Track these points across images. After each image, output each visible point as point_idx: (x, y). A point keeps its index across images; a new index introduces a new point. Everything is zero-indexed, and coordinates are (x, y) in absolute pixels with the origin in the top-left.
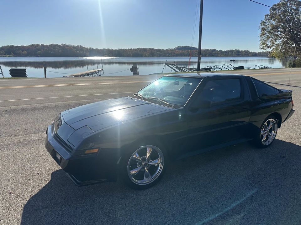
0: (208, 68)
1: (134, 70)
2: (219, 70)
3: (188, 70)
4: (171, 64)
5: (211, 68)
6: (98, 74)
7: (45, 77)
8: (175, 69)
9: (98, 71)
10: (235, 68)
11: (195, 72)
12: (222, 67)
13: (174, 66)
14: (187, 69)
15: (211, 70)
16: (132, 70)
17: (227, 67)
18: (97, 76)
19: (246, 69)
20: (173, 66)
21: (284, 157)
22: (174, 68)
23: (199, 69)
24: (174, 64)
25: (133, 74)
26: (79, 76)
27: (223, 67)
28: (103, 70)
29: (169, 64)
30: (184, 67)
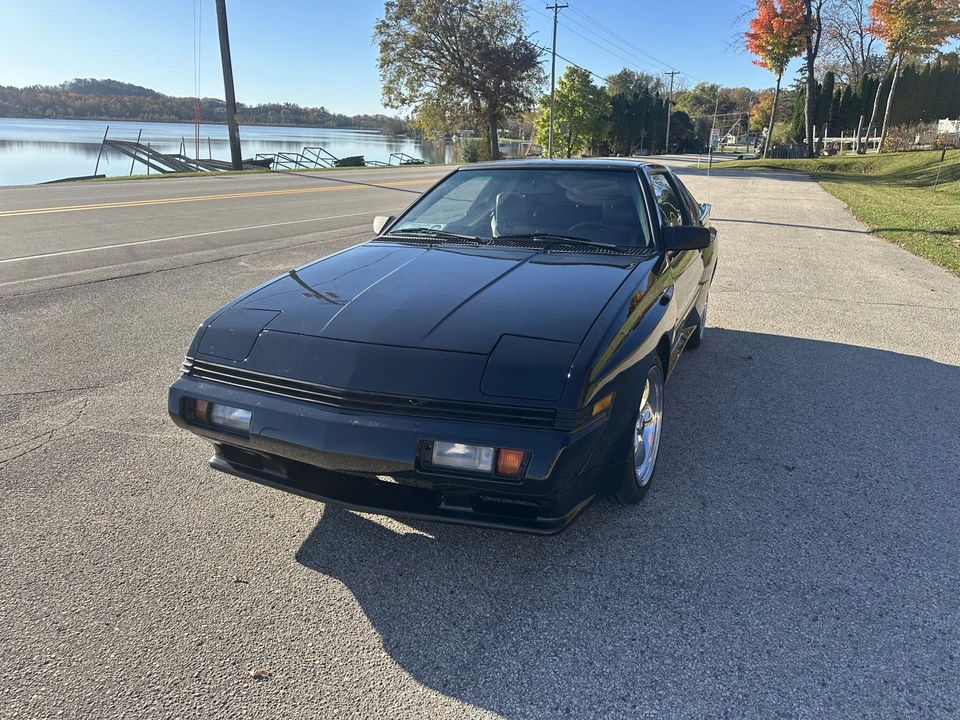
0: (259, 159)
2: (292, 166)
4: (130, 144)
5: (272, 161)
8: (146, 158)
10: (339, 161)
11: (222, 174)
12: (299, 157)
14: (188, 160)
15: (271, 166)
17: (314, 159)
19: (370, 165)
22: (138, 155)
23: (238, 164)
24: (138, 145)
27: (304, 159)
29: (123, 143)
30: (179, 156)
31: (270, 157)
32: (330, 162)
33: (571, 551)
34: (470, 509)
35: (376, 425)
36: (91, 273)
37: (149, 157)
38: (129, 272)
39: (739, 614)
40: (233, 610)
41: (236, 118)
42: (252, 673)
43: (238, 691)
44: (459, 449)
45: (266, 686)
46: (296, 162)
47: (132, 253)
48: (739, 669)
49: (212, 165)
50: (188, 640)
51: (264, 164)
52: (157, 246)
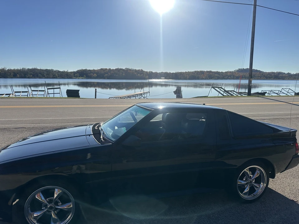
0: (262, 92)
1: (178, 93)
3: (237, 94)
4: (218, 88)
5: (266, 93)
6: (143, 96)
7: (96, 98)
9: (144, 93)
10: (296, 93)
11: (245, 96)
13: (222, 89)
15: (266, 95)
16: (175, 92)
18: (142, 97)
20: (220, 90)
23: (249, 94)
24: (221, 88)
25: (177, 96)
27: (281, 93)
28: (149, 93)
30: (233, 91)
41: (251, 79)
46: (276, 93)
49: (243, 94)
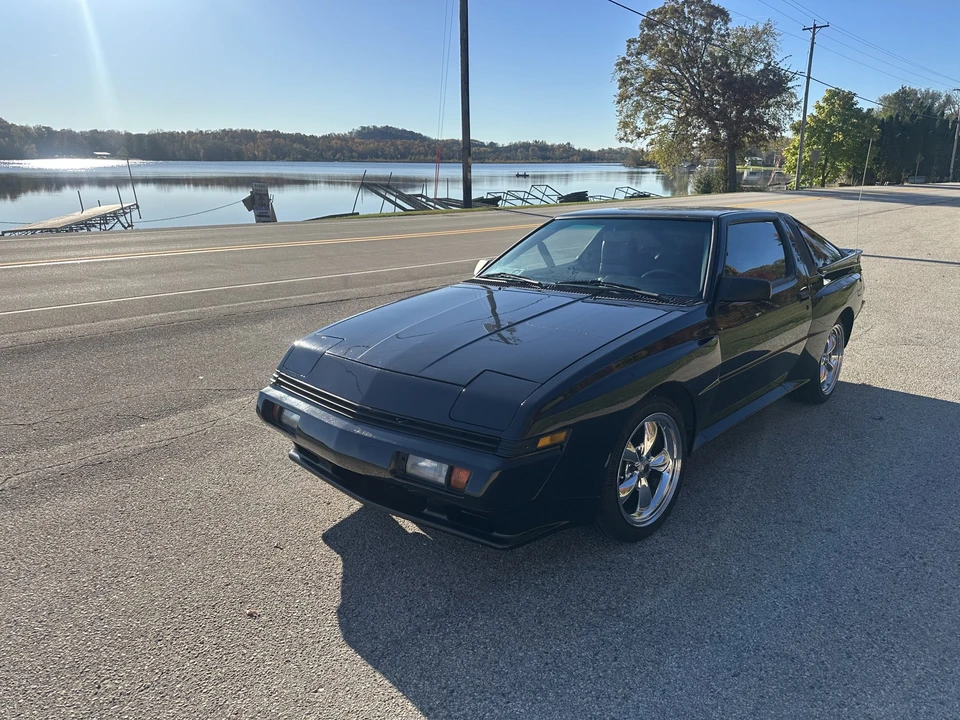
0: (490, 197)
1: (259, 205)
2: (519, 203)
3: (435, 205)
4: (383, 187)
5: (499, 198)
6: (122, 219)
8: (393, 198)
9: (122, 209)
10: (563, 197)
11: (455, 212)
12: (527, 195)
13: (389, 190)
14: (428, 199)
15: (500, 203)
16: (249, 203)
17: (540, 196)
19: (592, 200)
21: (881, 418)
22: (388, 195)
23: (468, 202)
24: (388, 186)
25: (257, 216)
26: (69, 229)
27: (530, 197)
28: (138, 207)
29: (375, 185)
30: (421, 196)
31: (499, 195)
32: (555, 198)
33: (544, 572)
34: (445, 518)
35: (370, 435)
36: (307, 298)
37: (396, 197)
38: (335, 298)
39: (661, 654)
40: (261, 567)
41: (470, 160)
42: (248, 612)
43: (232, 622)
44: (426, 463)
45: (253, 623)
46: (523, 200)
47: (346, 282)
48: (624, 698)
49: (446, 203)
50: (222, 580)
51: (492, 202)
52: (367, 277)
